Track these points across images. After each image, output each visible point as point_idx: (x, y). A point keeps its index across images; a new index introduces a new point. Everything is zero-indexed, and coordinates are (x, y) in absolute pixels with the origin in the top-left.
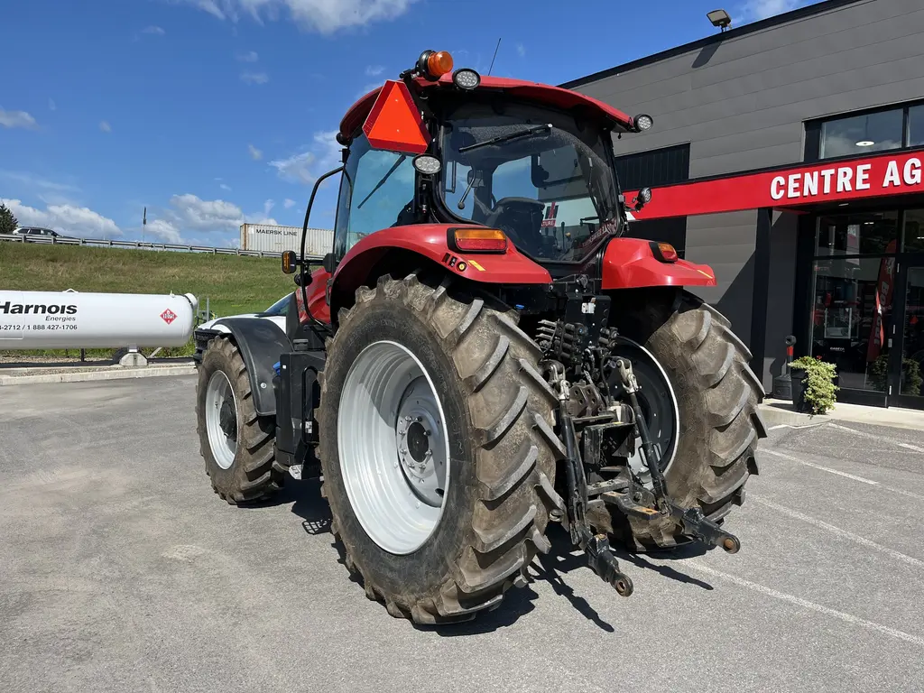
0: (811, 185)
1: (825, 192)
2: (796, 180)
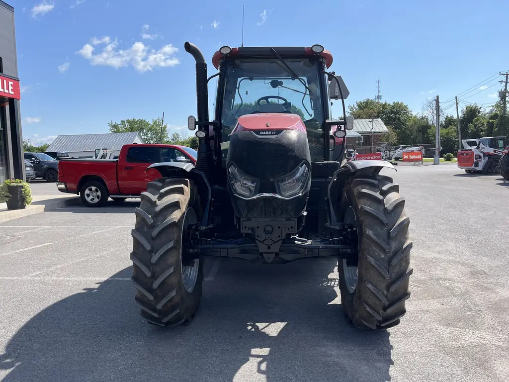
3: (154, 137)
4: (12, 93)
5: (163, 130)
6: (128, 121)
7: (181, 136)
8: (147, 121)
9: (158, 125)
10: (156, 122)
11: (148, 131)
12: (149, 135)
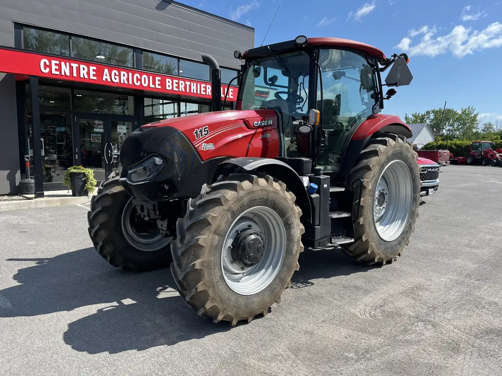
0: (65, 69)
1: (74, 76)
2: (56, 64)
3: (461, 128)
4: (232, 97)
5: (474, 119)
6: (433, 112)
7: (495, 127)
8: (455, 110)
9: (467, 115)
10: (465, 111)
11: (455, 121)
12: (456, 126)
